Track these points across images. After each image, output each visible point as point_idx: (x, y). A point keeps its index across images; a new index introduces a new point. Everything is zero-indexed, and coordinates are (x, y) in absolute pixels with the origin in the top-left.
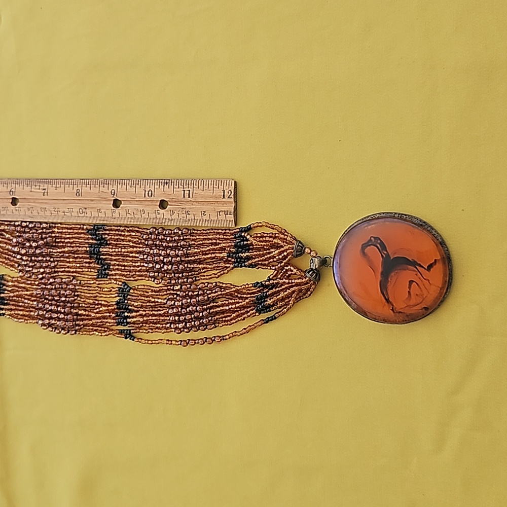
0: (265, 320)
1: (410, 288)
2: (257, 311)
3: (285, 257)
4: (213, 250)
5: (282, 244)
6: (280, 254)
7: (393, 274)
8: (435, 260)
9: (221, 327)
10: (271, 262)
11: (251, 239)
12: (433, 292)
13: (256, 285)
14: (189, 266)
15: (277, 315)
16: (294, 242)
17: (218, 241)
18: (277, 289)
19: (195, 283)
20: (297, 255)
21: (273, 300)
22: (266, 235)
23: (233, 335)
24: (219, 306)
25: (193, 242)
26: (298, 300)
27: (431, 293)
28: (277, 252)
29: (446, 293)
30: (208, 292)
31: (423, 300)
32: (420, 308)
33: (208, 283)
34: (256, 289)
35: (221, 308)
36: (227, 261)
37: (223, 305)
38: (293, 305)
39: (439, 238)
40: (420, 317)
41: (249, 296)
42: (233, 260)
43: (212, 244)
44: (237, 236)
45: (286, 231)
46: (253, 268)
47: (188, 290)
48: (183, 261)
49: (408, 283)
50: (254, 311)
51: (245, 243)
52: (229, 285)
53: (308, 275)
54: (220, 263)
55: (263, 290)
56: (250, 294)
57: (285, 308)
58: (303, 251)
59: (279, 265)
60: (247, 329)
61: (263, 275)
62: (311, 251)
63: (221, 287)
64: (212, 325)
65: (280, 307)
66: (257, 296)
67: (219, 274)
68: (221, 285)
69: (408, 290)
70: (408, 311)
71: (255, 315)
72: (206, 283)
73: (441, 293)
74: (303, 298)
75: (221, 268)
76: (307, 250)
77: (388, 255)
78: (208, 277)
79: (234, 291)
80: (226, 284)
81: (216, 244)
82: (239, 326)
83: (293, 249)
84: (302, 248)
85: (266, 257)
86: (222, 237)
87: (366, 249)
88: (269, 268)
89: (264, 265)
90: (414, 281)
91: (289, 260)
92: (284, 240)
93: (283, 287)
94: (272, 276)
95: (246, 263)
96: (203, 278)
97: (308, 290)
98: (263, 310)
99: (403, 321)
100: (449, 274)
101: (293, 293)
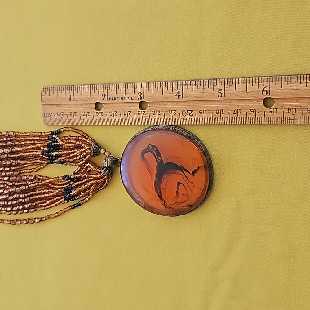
0: (72, 206)
1: (178, 188)
2: (65, 199)
3: (85, 157)
4: (32, 149)
5: (83, 145)
6: (81, 153)
7: (165, 176)
8: (199, 167)
9: (40, 210)
10: (75, 160)
11: (59, 141)
12: (196, 193)
13: (64, 178)
14: (14, 161)
15: (81, 202)
16: (92, 144)
17: (36, 142)
18: (80, 182)
19: (20, 175)
20: (94, 155)
21: (76, 191)
22: (71, 138)
23: (48, 218)
24: (37, 195)
25: (18, 143)
26: (96, 191)
27: (194, 194)
28: (79, 152)
29: (207, 194)
30: (29, 183)
31: (188, 199)
32: (186, 205)
33: (30, 175)
34: (65, 181)
35: (39, 196)
36: (42, 159)
37: (40, 194)
38: (93, 195)
39: (203, 148)
40: (186, 212)
41: (59, 187)
42: (47, 158)
43: (32, 144)
44: (49, 138)
45: (87, 135)
46: (62, 164)
47: (15, 181)
48: (10, 157)
49: (177, 184)
50: (63, 200)
51: (55, 143)
52: (44, 178)
53: (102, 171)
54: (37, 160)
55: (70, 182)
56: (61, 185)
57: (87, 197)
58: (99, 152)
59: (81, 163)
60: (59, 214)
61: (70, 170)
62: (106, 151)
63: (39, 179)
64: (33, 209)
65: (83, 197)
66: (65, 187)
67: (37, 169)
68: (39, 177)
69: (177, 190)
70: (176, 207)
71: (65, 203)
72: (28, 175)
73: (203, 194)
74: (101, 190)
75: (38, 164)
76: (102, 151)
77: (162, 160)
78: (29, 171)
79: (48, 182)
80: (43, 176)
81: (34, 144)
82: (53, 211)
83: (90, 149)
84: (98, 149)
85: (71, 155)
86: (38, 138)
87: (145, 155)
88: (74, 164)
89: (71, 162)
90: (181, 183)
91: (89, 159)
92: (85, 142)
93: (85, 180)
94: (77, 171)
95: (56, 161)
96: (26, 171)
97: (104, 183)
98: (70, 199)
99: (173, 214)
100: (210, 178)
101: (92, 186)
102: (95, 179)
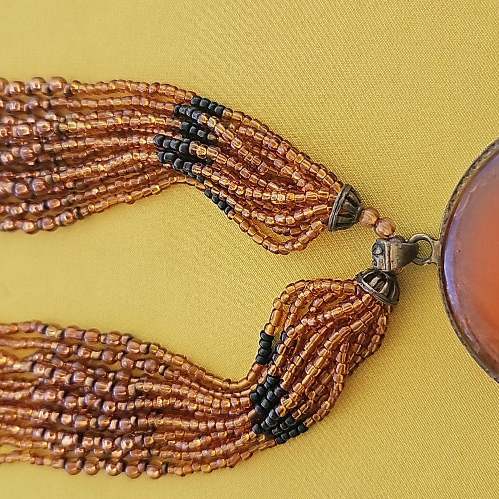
2: (260, 432)
15: (307, 420)
21: (294, 394)
38: (343, 385)
50: (252, 434)
53: (367, 287)
58: (355, 216)
62: (379, 219)
76: (368, 216)
84: (356, 206)
98: (277, 426)
101: (338, 350)
102: (341, 322)
